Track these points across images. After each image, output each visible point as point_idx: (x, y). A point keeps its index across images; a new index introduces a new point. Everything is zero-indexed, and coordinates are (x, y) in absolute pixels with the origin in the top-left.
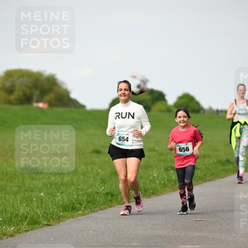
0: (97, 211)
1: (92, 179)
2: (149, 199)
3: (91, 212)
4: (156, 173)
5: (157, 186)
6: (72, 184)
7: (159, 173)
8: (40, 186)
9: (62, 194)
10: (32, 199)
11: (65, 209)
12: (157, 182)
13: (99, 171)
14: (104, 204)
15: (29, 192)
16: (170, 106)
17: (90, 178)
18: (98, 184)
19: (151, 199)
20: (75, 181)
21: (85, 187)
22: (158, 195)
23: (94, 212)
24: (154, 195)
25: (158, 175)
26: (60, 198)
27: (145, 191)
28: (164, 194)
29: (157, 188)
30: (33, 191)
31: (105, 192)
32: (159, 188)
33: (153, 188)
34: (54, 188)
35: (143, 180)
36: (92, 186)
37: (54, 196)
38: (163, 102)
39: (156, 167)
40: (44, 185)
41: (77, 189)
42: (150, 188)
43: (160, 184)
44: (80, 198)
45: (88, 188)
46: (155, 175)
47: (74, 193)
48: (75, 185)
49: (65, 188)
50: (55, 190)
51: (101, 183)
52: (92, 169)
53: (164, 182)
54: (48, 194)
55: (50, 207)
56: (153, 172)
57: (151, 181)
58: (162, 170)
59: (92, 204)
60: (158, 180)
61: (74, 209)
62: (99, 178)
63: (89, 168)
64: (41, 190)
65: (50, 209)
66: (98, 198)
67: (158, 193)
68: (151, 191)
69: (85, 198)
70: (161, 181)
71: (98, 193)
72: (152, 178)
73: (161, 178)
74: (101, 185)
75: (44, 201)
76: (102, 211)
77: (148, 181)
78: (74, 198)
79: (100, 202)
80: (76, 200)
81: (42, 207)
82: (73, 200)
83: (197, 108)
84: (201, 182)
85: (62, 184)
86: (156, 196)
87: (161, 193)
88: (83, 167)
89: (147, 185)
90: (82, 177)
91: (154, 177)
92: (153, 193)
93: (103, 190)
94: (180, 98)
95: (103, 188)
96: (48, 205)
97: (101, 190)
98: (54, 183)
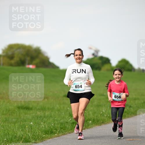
0: (67, 134)
1: (63, 113)
2: (100, 126)
3: (63, 134)
4: (104, 110)
5: (105, 118)
6: (51, 117)
7: (106, 110)
8: (30, 118)
9: (44, 123)
10: (25, 126)
11: (46, 132)
12: (105, 115)
13: (68, 108)
14: (71, 130)
15: (23, 122)
16: (114, 67)
17: (62, 113)
18: (67, 117)
19: (102, 126)
20: (53, 115)
21: (59, 119)
22: (106, 124)
23: (65, 134)
24: (103, 124)
25: (106, 111)
26: (43, 126)
27: (97, 121)
28: (109, 123)
29: (105, 119)
30: (26, 121)
31: (72, 122)
32: (106, 119)
33: (102, 119)
34: (39, 120)
35: (96, 114)
36: (63, 118)
37: (39, 124)
38: (109, 65)
39: (104, 106)
40: (33, 117)
41: (54, 120)
42: (101, 119)
43: (107, 117)
44: (56, 125)
45: (61, 119)
46: (104, 111)
47: (52, 122)
48: (52, 118)
49: (46, 120)
50: (40, 121)
51: (69, 116)
52: (64, 107)
53: (110, 116)
54: (36, 123)
55: (37, 131)
56: (102, 109)
57: (101, 115)
58: (108, 108)
59: (64, 129)
60: (106, 114)
61: (52, 132)
62: (68, 113)
63: (62, 106)
64: (31, 121)
65: (37, 132)
66: (67, 126)
67: (106, 123)
68: (101, 121)
69: (59, 126)
70: (107, 115)
71: (67, 122)
72: (102, 113)
73: (108, 113)
74: (69, 118)
75: (33, 128)
76: (70, 134)
77: (99, 115)
78: (52, 125)
79: (69, 128)
80: (53, 127)
81: (32, 132)
82: (52, 127)
83: (130, 68)
84: (133, 115)
85: (45, 117)
86: (104, 124)
87: (108, 123)
88: (58, 106)
89: (99, 117)
90: (57, 112)
91: (103, 112)
92: (103, 123)
93: (71, 120)
94: (120, 62)
95: (70, 119)
96: (36, 130)
97: (69, 121)
98: (39, 116)
